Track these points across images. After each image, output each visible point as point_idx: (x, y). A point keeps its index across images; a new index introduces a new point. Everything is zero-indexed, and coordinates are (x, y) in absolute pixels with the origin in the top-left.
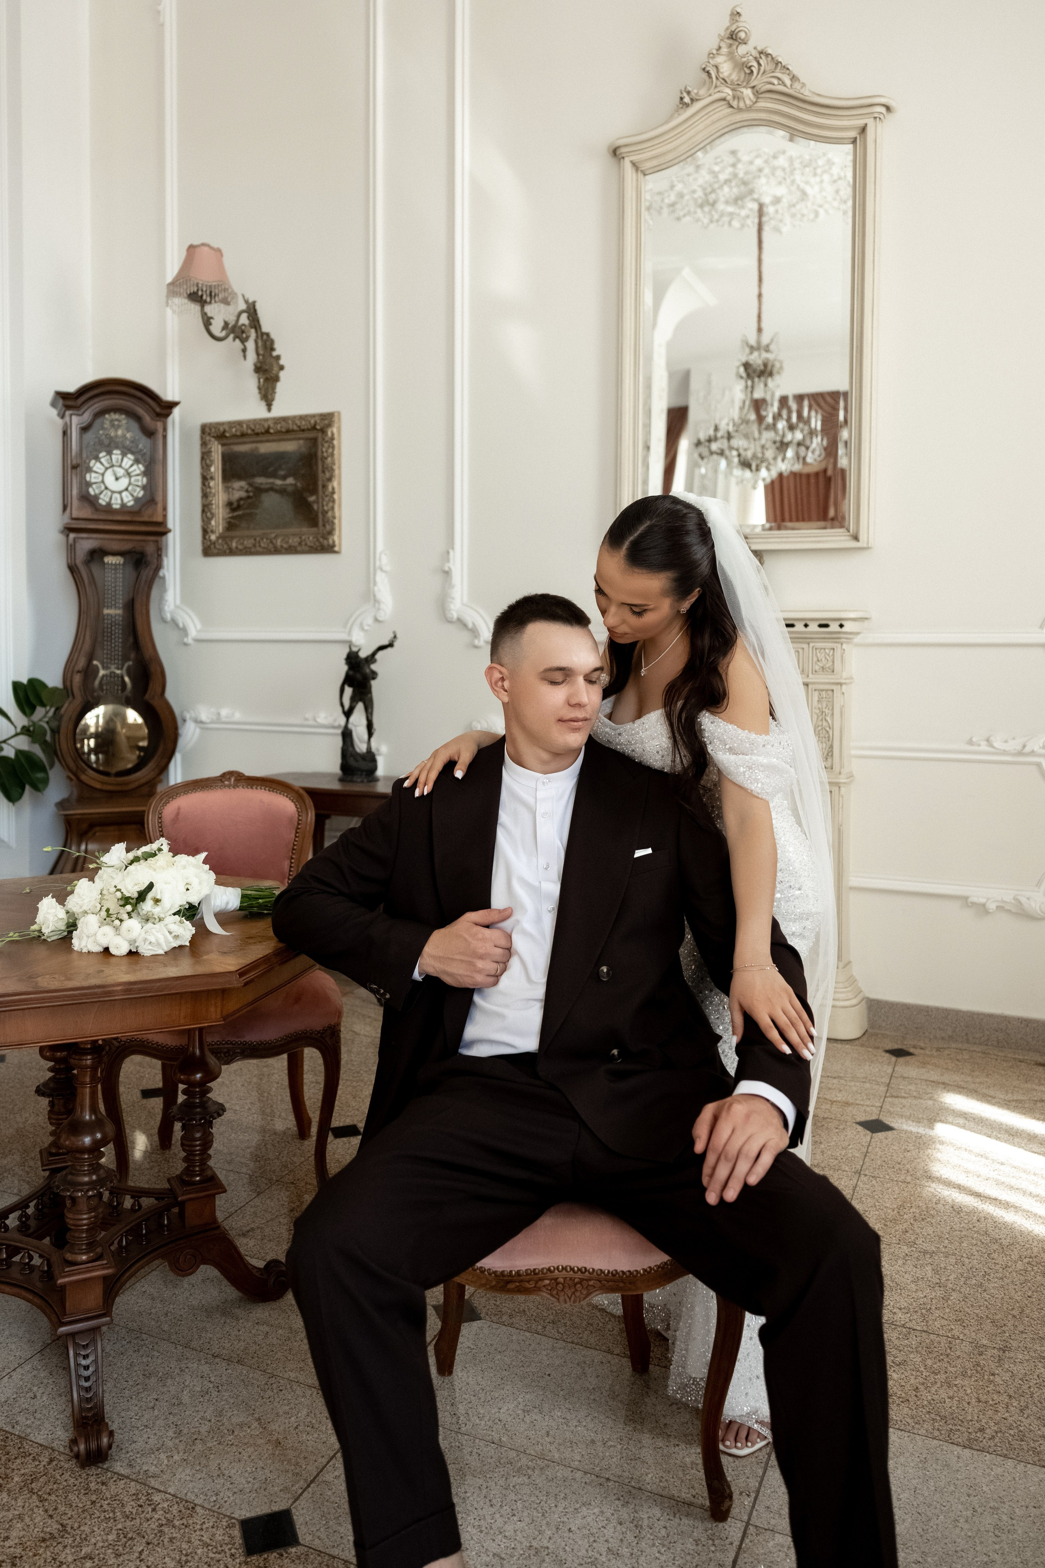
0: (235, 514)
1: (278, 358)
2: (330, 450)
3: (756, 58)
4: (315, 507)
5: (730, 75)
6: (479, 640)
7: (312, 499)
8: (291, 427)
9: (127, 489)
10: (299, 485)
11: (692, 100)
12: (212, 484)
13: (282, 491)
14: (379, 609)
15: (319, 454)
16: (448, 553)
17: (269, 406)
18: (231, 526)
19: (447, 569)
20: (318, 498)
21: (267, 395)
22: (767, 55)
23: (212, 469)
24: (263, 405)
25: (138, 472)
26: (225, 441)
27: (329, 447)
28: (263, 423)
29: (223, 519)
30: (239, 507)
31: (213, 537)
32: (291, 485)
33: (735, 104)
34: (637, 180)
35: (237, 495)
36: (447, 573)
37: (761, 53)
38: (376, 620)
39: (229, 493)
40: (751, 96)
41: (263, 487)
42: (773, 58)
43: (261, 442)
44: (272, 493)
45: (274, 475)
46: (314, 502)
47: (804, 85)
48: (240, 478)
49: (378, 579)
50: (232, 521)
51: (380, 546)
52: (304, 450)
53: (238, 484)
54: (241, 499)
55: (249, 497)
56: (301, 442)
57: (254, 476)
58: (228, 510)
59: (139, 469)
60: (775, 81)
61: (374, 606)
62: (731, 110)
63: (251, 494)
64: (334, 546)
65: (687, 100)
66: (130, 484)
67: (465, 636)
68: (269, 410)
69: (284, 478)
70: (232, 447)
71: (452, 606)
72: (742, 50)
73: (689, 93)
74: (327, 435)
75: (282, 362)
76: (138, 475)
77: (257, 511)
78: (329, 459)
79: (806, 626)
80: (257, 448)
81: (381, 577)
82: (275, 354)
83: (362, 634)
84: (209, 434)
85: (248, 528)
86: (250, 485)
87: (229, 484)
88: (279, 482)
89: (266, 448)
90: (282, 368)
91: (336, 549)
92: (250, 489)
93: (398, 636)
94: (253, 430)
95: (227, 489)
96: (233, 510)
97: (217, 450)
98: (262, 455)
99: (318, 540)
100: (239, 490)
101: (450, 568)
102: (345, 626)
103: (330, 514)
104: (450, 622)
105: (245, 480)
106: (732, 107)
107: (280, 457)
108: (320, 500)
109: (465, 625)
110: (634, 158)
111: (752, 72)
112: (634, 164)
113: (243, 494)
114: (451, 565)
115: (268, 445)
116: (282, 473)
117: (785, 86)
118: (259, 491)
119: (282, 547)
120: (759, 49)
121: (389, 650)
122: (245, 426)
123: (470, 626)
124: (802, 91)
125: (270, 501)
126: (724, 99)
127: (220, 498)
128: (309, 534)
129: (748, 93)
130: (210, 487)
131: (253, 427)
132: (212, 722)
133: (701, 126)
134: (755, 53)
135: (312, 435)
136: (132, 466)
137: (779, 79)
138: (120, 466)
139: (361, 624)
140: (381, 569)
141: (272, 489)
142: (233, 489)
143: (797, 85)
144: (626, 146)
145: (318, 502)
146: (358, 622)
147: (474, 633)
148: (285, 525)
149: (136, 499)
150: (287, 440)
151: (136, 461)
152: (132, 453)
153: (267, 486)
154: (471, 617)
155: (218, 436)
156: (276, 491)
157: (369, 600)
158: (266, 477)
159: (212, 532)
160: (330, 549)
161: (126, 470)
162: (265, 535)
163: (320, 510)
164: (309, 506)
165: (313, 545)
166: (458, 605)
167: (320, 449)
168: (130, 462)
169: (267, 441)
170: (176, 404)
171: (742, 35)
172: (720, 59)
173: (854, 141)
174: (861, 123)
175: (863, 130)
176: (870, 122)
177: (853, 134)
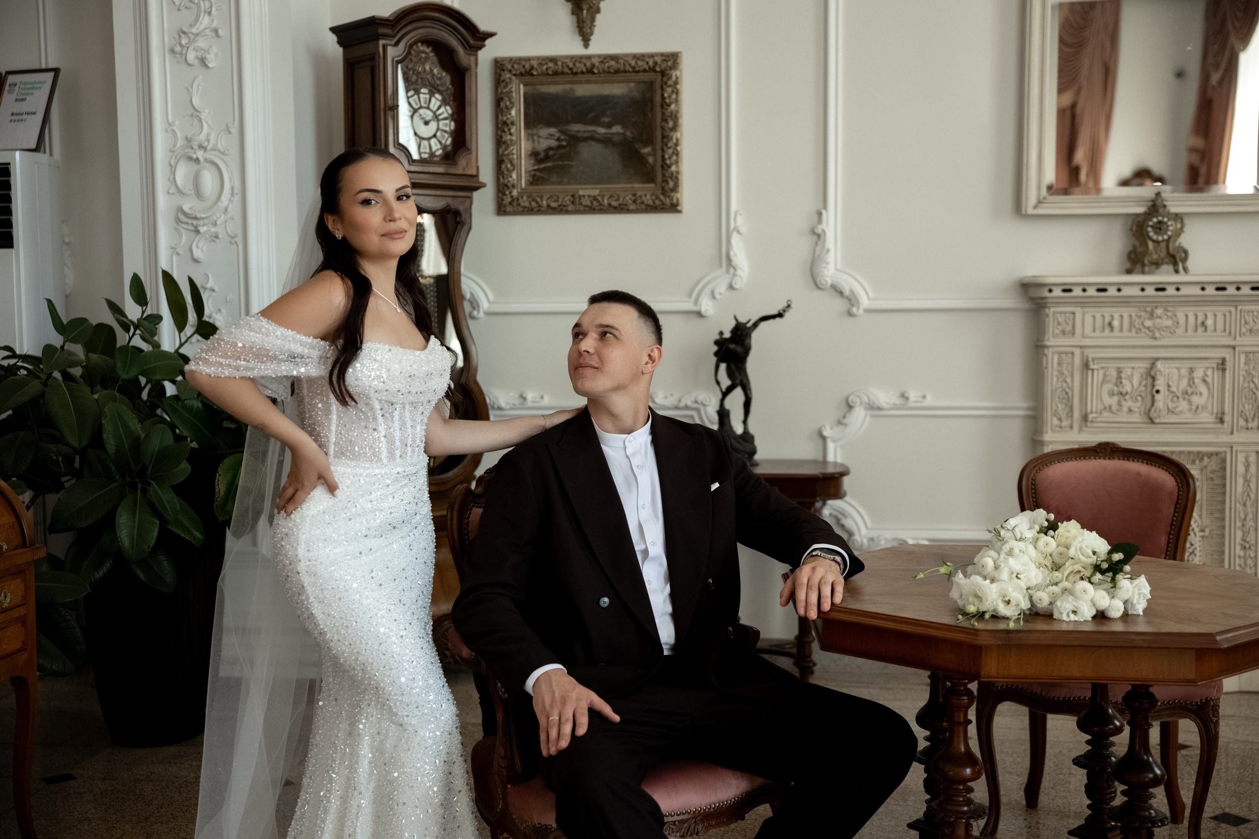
0: (542, 166)
2: (675, 96)
4: (651, 160)
6: (858, 308)
7: (646, 150)
8: (622, 68)
9: (435, 136)
10: (628, 133)
12: (513, 130)
13: (606, 141)
14: (734, 275)
15: (658, 99)
16: (820, 214)
17: (586, 42)
18: (535, 179)
19: (819, 231)
20: (654, 150)
23: (513, 112)
24: (579, 41)
25: (445, 115)
26: (528, 79)
27: (673, 92)
28: (584, 61)
29: (526, 172)
30: (547, 158)
31: (515, 193)
32: (618, 134)
35: (544, 144)
36: (818, 236)
38: (731, 287)
39: (533, 141)
41: (580, 135)
43: (579, 82)
44: (593, 143)
45: (595, 122)
46: (649, 154)
48: (549, 124)
49: (733, 241)
50: (538, 174)
51: (734, 207)
52: (636, 94)
53: (544, 132)
54: (550, 148)
55: (560, 147)
56: (632, 85)
57: (568, 122)
58: (532, 162)
59: (446, 111)
61: (728, 271)
63: (564, 143)
64: (677, 204)
66: (438, 129)
67: (840, 305)
68: (586, 46)
69: (609, 126)
70: (538, 87)
71: (826, 272)
74: (670, 78)
76: (445, 119)
77: (572, 163)
78: (673, 107)
79: (1238, 289)
80: (572, 90)
81: (735, 239)
83: (710, 303)
84: (510, 71)
85: (560, 183)
86: (563, 132)
87: (535, 131)
88: (602, 130)
89: (583, 90)
91: (679, 208)
92: (562, 137)
93: (792, 305)
94: (571, 69)
95: (530, 137)
96: (539, 161)
97: (518, 91)
98: (579, 98)
99: (657, 198)
100: (548, 137)
101: (824, 231)
102: (690, 296)
103: (673, 168)
104: (823, 288)
105: (556, 127)
107: (604, 101)
108: (659, 152)
109: (841, 293)
113: (553, 143)
114: (823, 226)
115: (587, 86)
116: (606, 120)
118: (575, 140)
119: (610, 205)
121: (778, 320)
122: (560, 63)
123: (847, 292)
125: (589, 152)
127: (522, 145)
128: (646, 191)
130: (511, 134)
131: (571, 65)
132: (511, 409)
135: (650, 76)
136: (439, 108)
138: (428, 108)
139: (713, 292)
140: (738, 232)
141: (592, 138)
142: (539, 137)
145: (654, 154)
146: (708, 290)
147: (851, 300)
148: (610, 181)
149: (444, 147)
150: (614, 82)
151: (444, 102)
152: (440, 93)
153: (586, 135)
154: (847, 283)
155: (521, 74)
156: (598, 141)
157: (720, 265)
158: (585, 123)
159: (513, 186)
160: (674, 208)
161: (434, 113)
162: (587, 191)
163: (659, 163)
164: (642, 158)
165: (651, 202)
166: (830, 272)
167: (659, 92)
168: (438, 103)
169: (588, 82)
170: (491, 35)
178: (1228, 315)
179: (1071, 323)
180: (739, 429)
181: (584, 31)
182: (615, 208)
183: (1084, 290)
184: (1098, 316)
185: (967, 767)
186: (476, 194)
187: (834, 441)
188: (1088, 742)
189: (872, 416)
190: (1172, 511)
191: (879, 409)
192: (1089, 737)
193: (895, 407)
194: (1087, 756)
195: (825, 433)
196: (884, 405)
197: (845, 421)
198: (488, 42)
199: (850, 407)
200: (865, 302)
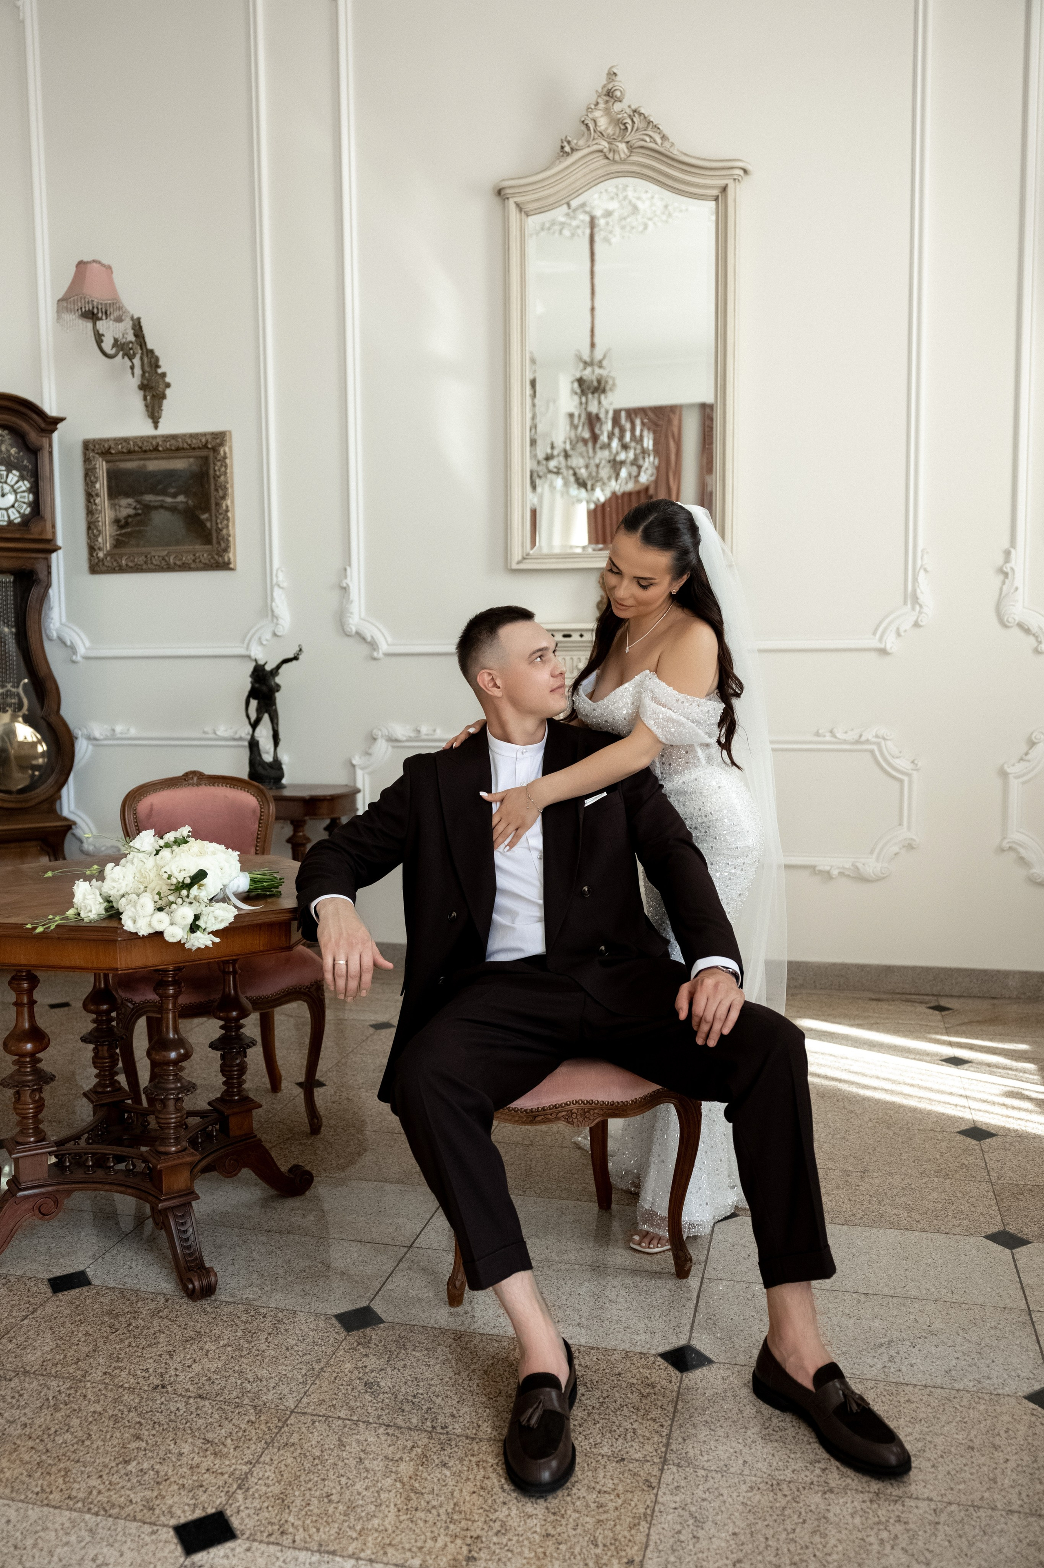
0: (123, 531)
1: (164, 375)
2: (223, 469)
3: (630, 116)
4: (208, 524)
5: (606, 129)
6: (378, 652)
7: (204, 516)
8: (181, 445)
9: (13, 506)
10: (190, 502)
11: (572, 150)
12: (98, 501)
13: (173, 509)
14: (277, 624)
15: (211, 472)
16: (345, 570)
17: (156, 424)
18: (118, 543)
19: (344, 585)
20: (211, 516)
21: (154, 414)
22: (640, 114)
23: (98, 486)
24: (149, 423)
25: (24, 488)
26: (110, 458)
27: (222, 465)
28: (151, 440)
29: (111, 536)
30: (127, 524)
31: (101, 555)
32: (182, 502)
33: (611, 156)
34: (521, 220)
35: (125, 512)
36: (345, 589)
37: (635, 111)
38: (275, 635)
39: (116, 510)
40: (626, 150)
41: (152, 504)
42: (645, 118)
43: (150, 459)
44: (162, 511)
45: (164, 493)
46: (207, 520)
47: (673, 144)
48: (127, 495)
49: (275, 595)
50: (120, 538)
51: (276, 564)
52: (195, 468)
53: (124, 502)
54: (129, 516)
55: (137, 515)
56: (191, 460)
57: (142, 493)
58: (115, 528)
59: (25, 485)
60: (648, 139)
61: (272, 621)
62: (607, 161)
63: (140, 512)
64: (229, 563)
65: (567, 149)
66: (16, 500)
67: (364, 649)
68: (156, 427)
69: (175, 496)
70: (118, 463)
71: (351, 621)
72: (617, 107)
73: (569, 142)
74: (219, 453)
75: (167, 380)
76: (24, 492)
77: (147, 529)
78: (222, 478)
80: (145, 466)
81: (277, 593)
82: (160, 371)
83: (260, 648)
84: (93, 450)
85: (138, 545)
86: (138, 502)
87: (116, 501)
88: (169, 500)
89: (154, 465)
90: (168, 385)
91: (232, 566)
92: (138, 506)
94: (141, 448)
95: (113, 506)
96: (121, 527)
97: (102, 467)
98: (150, 472)
99: (213, 558)
100: (127, 506)
101: (347, 585)
102: (243, 641)
103: (224, 532)
104: (348, 635)
105: (133, 498)
106: (607, 158)
107: (171, 474)
108: (214, 518)
109: (364, 639)
110: (519, 199)
111: (626, 128)
112: (517, 205)
113: (131, 511)
114: (348, 581)
115: (156, 462)
116: (173, 490)
117: (656, 144)
118: (148, 508)
119: (175, 564)
120: (633, 107)
121: (294, 662)
122: (131, 443)
123: (369, 639)
124: (671, 150)
125: (160, 518)
126: (601, 151)
127: (107, 515)
128: (203, 552)
129: (622, 147)
130: (95, 504)
131: (140, 444)
132: (104, 739)
133: (580, 173)
134: (629, 111)
135: (203, 453)
136: (17, 482)
137: (650, 137)
138: (6, 482)
139: (260, 638)
140: (279, 586)
141: (162, 507)
142: (120, 506)
143: (666, 144)
144: (510, 187)
145: (211, 520)
146: (256, 637)
147: (373, 645)
148: (177, 543)
149: (23, 516)
150: (177, 458)
151: (22, 478)
152: (17, 469)
153: (156, 504)
154: (369, 631)
155: (102, 453)
156: (166, 508)
157: (267, 616)
158: (157, 494)
159: (100, 549)
160: (225, 566)
161: (12, 487)
162: (157, 553)
163: (214, 527)
164: (202, 524)
165: (207, 562)
166: (356, 619)
167: (212, 468)
168: (16, 479)
169: (156, 459)
170: (61, 420)
171: (618, 94)
172: (597, 114)
173: (716, 199)
174: (722, 182)
175: (724, 189)
176: (730, 183)
177: (715, 192)
182: (180, 567)
184: (568, 658)
186: (54, 556)
187: (362, 769)
189: (393, 747)
191: (397, 740)
193: (410, 740)
195: (354, 762)
196: (400, 737)
197: (370, 751)
198: (59, 426)
199: (375, 739)
200: (384, 647)
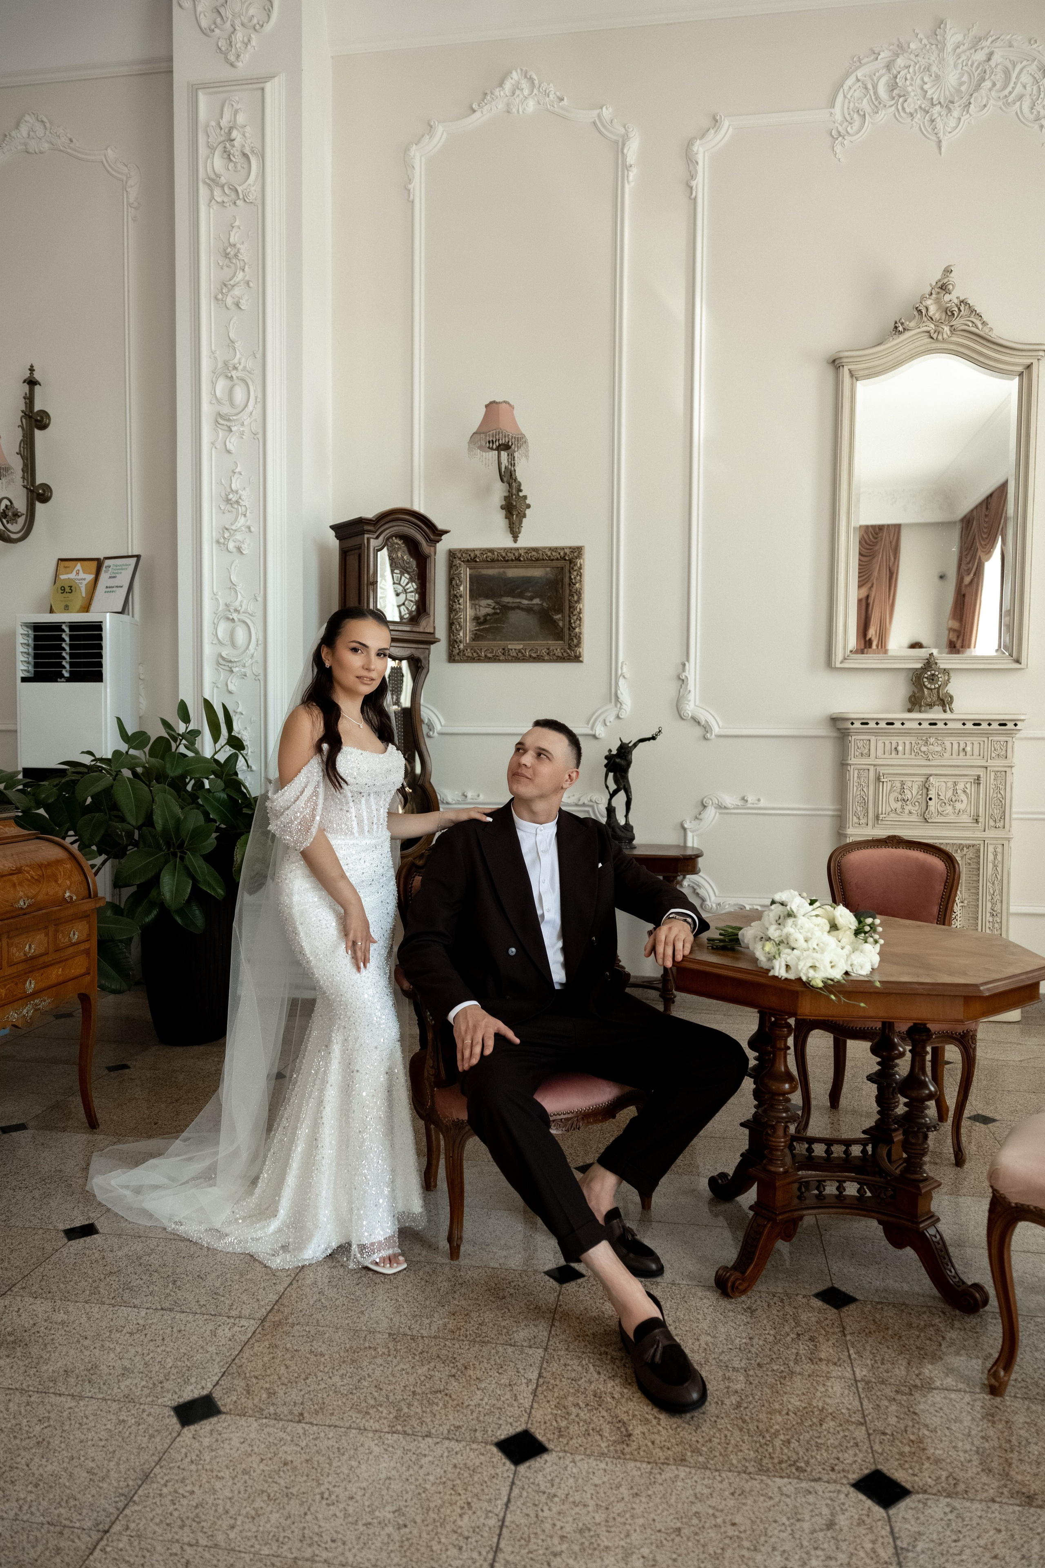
1: (525, 497)
2: (578, 578)
3: (957, 305)
4: (561, 624)
5: (934, 314)
6: (711, 734)
7: (557, 617)
8: (541, 557)
9: (404, 604)
10: (545, 604)
11: (904, 329)
12: (461, 601)
13: (529, 610)
14: (620, 708)
15: (567, 580)
16: (684, 665)
17: (515, 538)
18: (476, 637)
19: (683, 677)
20: (563, 616)
22: (966, 304)
23: (461, 588)
24: (510, 537)
25: (412, 589)
26: (473, 564)
27: (577, 574)
28: (513, 552)
29: (470, 631)
30: (485, 621)
31: (461, 646)
32: (537, 604)
33: (935, 336)
34: (852, 384)
35: (483, 611)
36: (682, 681)
37: (962, 302)
38: (618, 717)
39: (475, 609)
40: (949, 332)
41: (509, 605)
42: (970, 307)
43: (510, 567)
44: (518, 611)
45: (521, 596)
46: (559, 620)
47: (991, 329)
48: (487, 597)
49: (620, 684)
51: (621, 658)
52: (550, 576)
53: (484, 602)
54: (488, 615)
55: (495, 614)
56: (548, 569)
57: (501, 596)
58: (474, 624)
59: (412, 586)
60: (970, 324)
61: (616, 706)
62: (931, 340)
63: (498, 611)
64: (580, 656)
65: (901, 329)
66: (406, 599)
67: (698, 731)
68: (515, 541)
69: (531, 599)
70: (479, 570)
71: (687, 708)
72: (947, 297)
73: (902, 324)
74: (575, 565)
75: (528, 502)
76: (412, 592)
78: (577, 585)
79: (990, 725)
80: (504, 572)
81: (622, 682)
82: (521, 494)
83: (602, 729)
84: (460, 559)
85: (494, 640)
86: (497, 603)
87: (477, 602)
88: (525, 602)
89: (513, 573)
90: (529, 506)
91: (580, 659)
92: (497, 607)
95: (473, 606)
96: (479, 624)
97: (465, 573)
98: (509, 578)
99: (565, 652)
100: (486, 607)
101: (686, 677)
102: (588, 724)
103: (577, 630)
104: (685, 719)
105: (492, 599)
106: (932, 338)
107: (527, 581)
108: (567, 619)
109: (699, 723)
110: (852, 367)
111: (953, 314)
112: (850, 371)
113: (490, 611)
114: (686, 673)
115: (516, 570)
116: (529, 594)
117: (978, 328)
118: (506, 608)
119: (530, 656)
120: (962, 298)
122: (495, 553)
123: (703, 723)
124: (990, 334)
125: (516, 618)
126: (928, 332)
127: (467, 612)
128: (557, 646)
129: (947, 329)
130: (459, 604)
131: (504, 555)
132: (456, 804)
133: (906, 350)
134: (956, 301)
135: (561, 563)
136: (407, 584)
137: (973, 322)
138: (399, 584)
139: (604, 721)
140: (624, 677)
141: (518, 608)
142: (480, 606)
143: (986, 329)
144: (847, 357)
145: (563, 620)
146: (601, 719)
147: (706, 728)
148: (531, 638)
149: (410, 612)
150: (535, 567)
151: (411, 580)
152: (408, 573)
153: (514, 605)
154: (704, 716)
155: (468, 561)
156: (522, 609)
157: (611, 701)
158: (513, 597)
159: (461, 642)
160: (577, 659)
161: (404, 587)
162: (514, 646)
163: (567, 626)
164: (554, 623)
165: (560, 655)
166: (691, 707)
167: (567, 575)
168: (407, 581)
169: (516, 567)
170: (446, 532)
171: (951, 287)
172: (929, 302)
173: (1021, 374)
174: (1028, 361)
175: (1029, 367)
176: (1035, 362)
177: (1020, 369)
178: (982, 743)
179: (867, 747)
180: (622, 822)
181: (514, 531)
182: (534, 658)
183: (877, 724)
184: (887, 743)
185: (785, 1083)
186: (433, 647)
187: (692, 832)
188: (878, 1063)
189: (720, 813)
190: (942, 887)
191: (725, 808)
192: (879, 1060)
193: (737, 807)
194: (878, 1073)
195: (686, 826)
196: (729, 806)
197: (701, 817)
198: (443, 537)
199: (705, 807)
200: (716, 730)
